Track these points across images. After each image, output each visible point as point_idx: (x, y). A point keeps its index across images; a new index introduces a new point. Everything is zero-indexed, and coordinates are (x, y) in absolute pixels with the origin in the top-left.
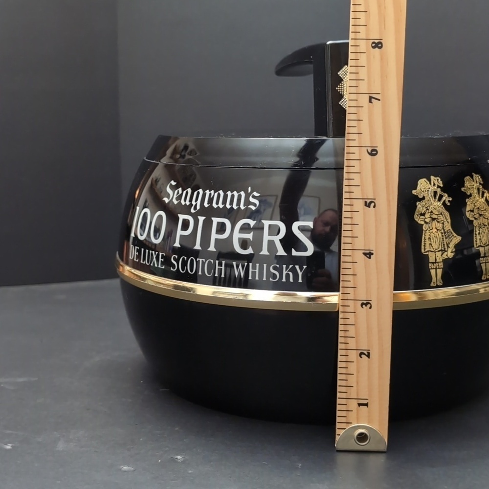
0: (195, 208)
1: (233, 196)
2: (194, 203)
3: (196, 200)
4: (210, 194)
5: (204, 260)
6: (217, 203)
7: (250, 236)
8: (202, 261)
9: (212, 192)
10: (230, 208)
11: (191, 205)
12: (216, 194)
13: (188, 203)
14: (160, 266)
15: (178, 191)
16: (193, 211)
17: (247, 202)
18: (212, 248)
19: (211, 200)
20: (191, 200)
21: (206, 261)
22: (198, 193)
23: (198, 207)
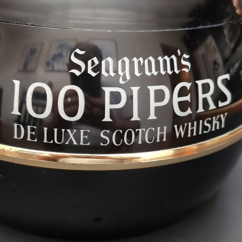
0: (124, 78)
1: (165, 61)
2: (120, 73)
3: (124, 70)
4: (139, 62)
5: (144, 130)
6: (150, 70)
7: (188, 98)
8: (142, 131)
9: (141, 59)
10: (165, 74)
11: (118, 76)
12: (146, 61)
13: (112, 74)
14: (82, 143)
15: (93, 61)
16: (121, 82)
17: (180, 66)
18: (152, 116)
19: (142, 68)
20: (116, 71)
21: (146, 130)
22: (124, 62)
23: (128, 77)
